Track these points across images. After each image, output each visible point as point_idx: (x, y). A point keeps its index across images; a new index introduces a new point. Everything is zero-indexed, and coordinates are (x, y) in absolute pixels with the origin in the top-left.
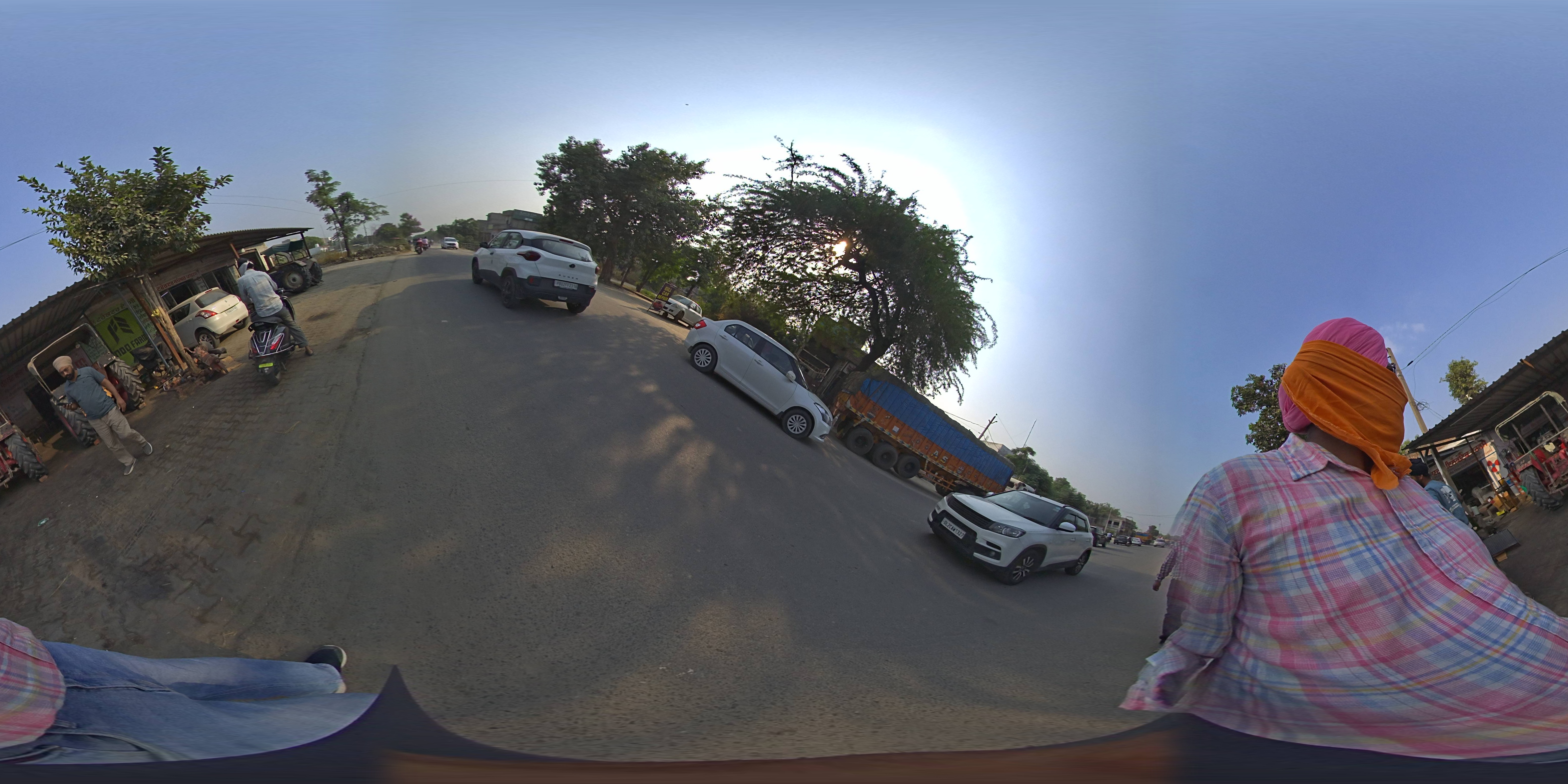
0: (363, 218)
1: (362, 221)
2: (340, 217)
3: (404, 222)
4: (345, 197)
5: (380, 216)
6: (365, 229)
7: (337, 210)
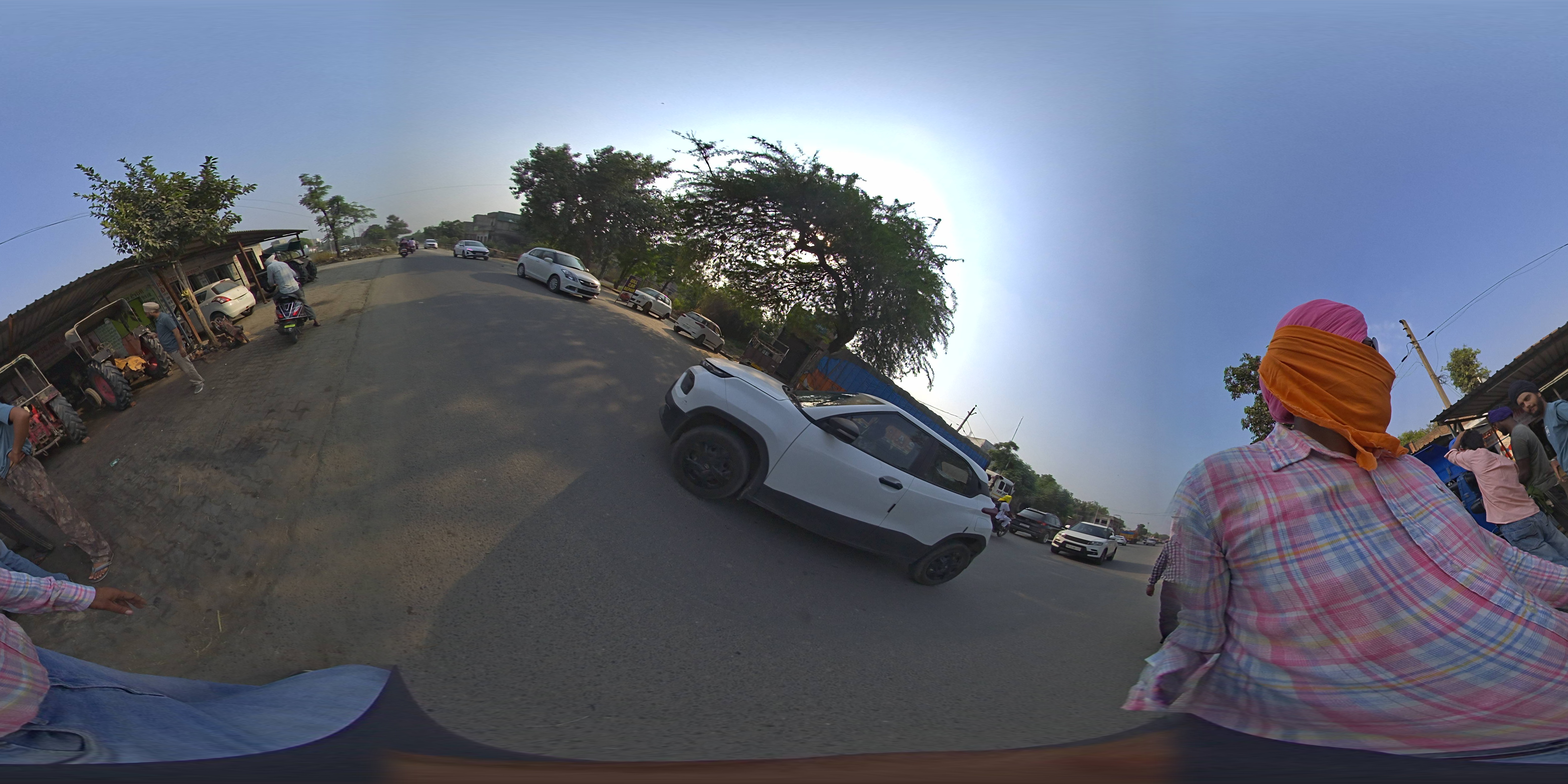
0: (352, 221)
1: (351, 224)
2: (331, 219)
3: (391, 224)
4: (336, 200)
5: (369, 219)
6: (354, 231)
7: (328, 212)
